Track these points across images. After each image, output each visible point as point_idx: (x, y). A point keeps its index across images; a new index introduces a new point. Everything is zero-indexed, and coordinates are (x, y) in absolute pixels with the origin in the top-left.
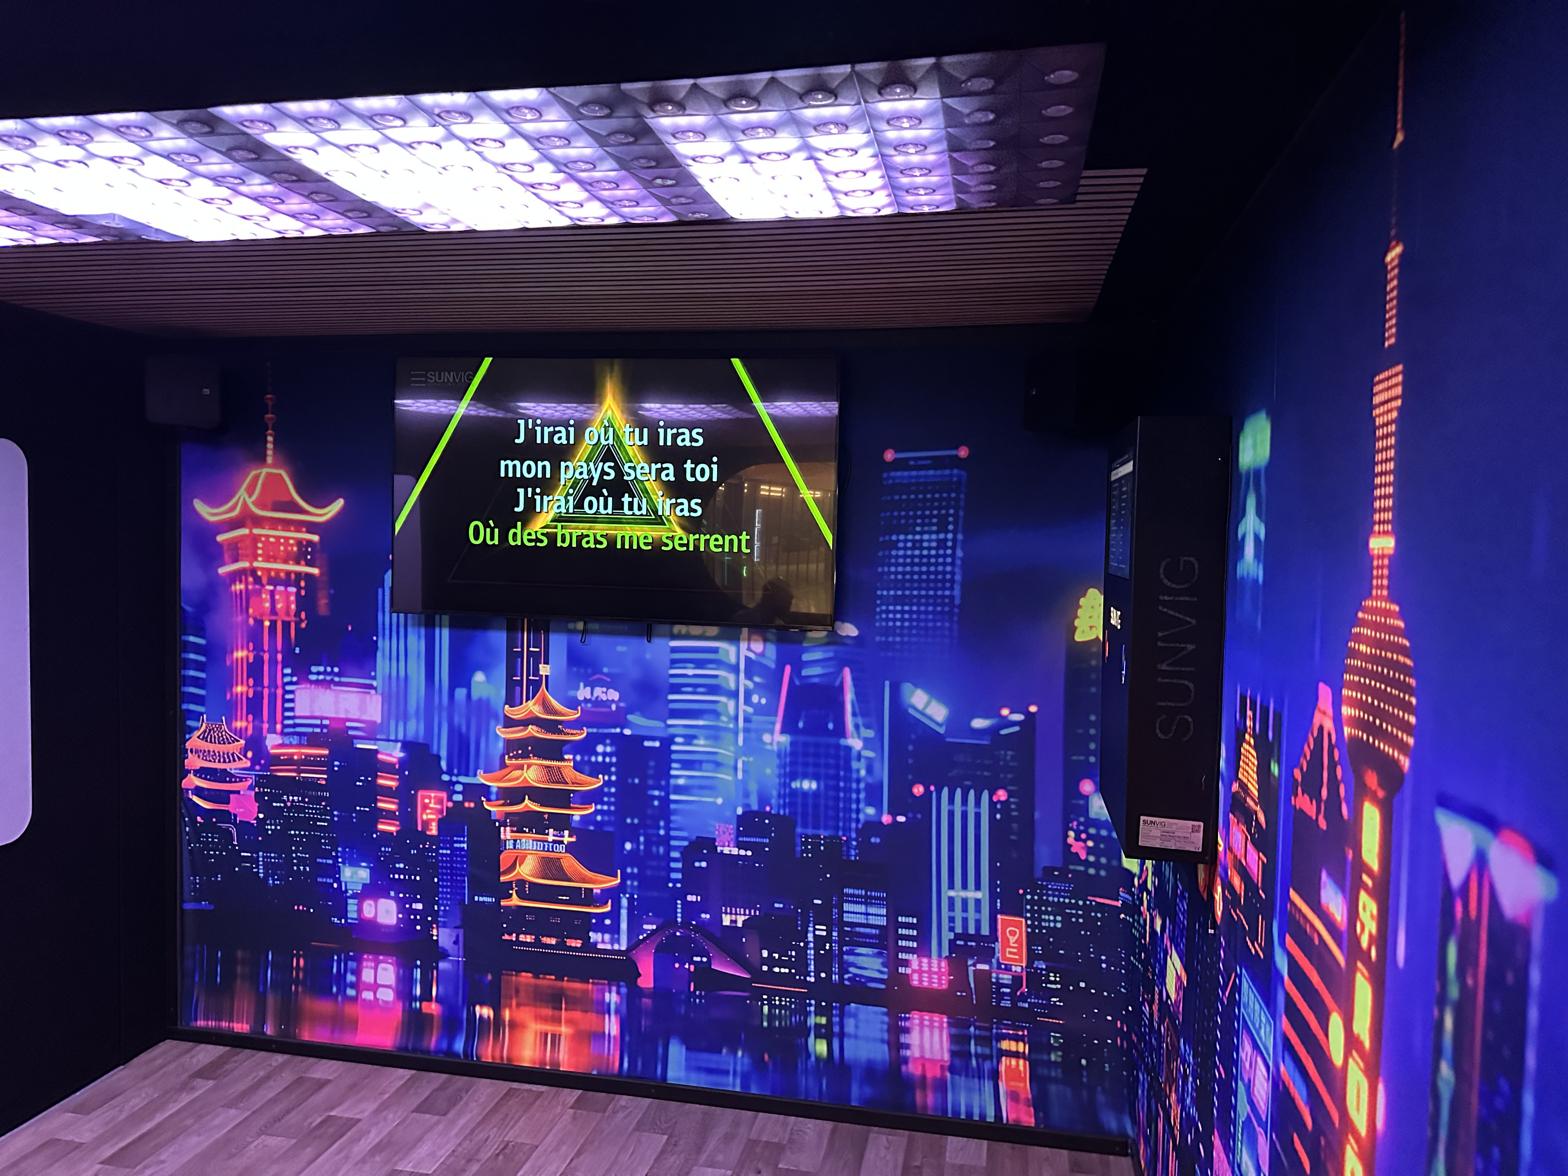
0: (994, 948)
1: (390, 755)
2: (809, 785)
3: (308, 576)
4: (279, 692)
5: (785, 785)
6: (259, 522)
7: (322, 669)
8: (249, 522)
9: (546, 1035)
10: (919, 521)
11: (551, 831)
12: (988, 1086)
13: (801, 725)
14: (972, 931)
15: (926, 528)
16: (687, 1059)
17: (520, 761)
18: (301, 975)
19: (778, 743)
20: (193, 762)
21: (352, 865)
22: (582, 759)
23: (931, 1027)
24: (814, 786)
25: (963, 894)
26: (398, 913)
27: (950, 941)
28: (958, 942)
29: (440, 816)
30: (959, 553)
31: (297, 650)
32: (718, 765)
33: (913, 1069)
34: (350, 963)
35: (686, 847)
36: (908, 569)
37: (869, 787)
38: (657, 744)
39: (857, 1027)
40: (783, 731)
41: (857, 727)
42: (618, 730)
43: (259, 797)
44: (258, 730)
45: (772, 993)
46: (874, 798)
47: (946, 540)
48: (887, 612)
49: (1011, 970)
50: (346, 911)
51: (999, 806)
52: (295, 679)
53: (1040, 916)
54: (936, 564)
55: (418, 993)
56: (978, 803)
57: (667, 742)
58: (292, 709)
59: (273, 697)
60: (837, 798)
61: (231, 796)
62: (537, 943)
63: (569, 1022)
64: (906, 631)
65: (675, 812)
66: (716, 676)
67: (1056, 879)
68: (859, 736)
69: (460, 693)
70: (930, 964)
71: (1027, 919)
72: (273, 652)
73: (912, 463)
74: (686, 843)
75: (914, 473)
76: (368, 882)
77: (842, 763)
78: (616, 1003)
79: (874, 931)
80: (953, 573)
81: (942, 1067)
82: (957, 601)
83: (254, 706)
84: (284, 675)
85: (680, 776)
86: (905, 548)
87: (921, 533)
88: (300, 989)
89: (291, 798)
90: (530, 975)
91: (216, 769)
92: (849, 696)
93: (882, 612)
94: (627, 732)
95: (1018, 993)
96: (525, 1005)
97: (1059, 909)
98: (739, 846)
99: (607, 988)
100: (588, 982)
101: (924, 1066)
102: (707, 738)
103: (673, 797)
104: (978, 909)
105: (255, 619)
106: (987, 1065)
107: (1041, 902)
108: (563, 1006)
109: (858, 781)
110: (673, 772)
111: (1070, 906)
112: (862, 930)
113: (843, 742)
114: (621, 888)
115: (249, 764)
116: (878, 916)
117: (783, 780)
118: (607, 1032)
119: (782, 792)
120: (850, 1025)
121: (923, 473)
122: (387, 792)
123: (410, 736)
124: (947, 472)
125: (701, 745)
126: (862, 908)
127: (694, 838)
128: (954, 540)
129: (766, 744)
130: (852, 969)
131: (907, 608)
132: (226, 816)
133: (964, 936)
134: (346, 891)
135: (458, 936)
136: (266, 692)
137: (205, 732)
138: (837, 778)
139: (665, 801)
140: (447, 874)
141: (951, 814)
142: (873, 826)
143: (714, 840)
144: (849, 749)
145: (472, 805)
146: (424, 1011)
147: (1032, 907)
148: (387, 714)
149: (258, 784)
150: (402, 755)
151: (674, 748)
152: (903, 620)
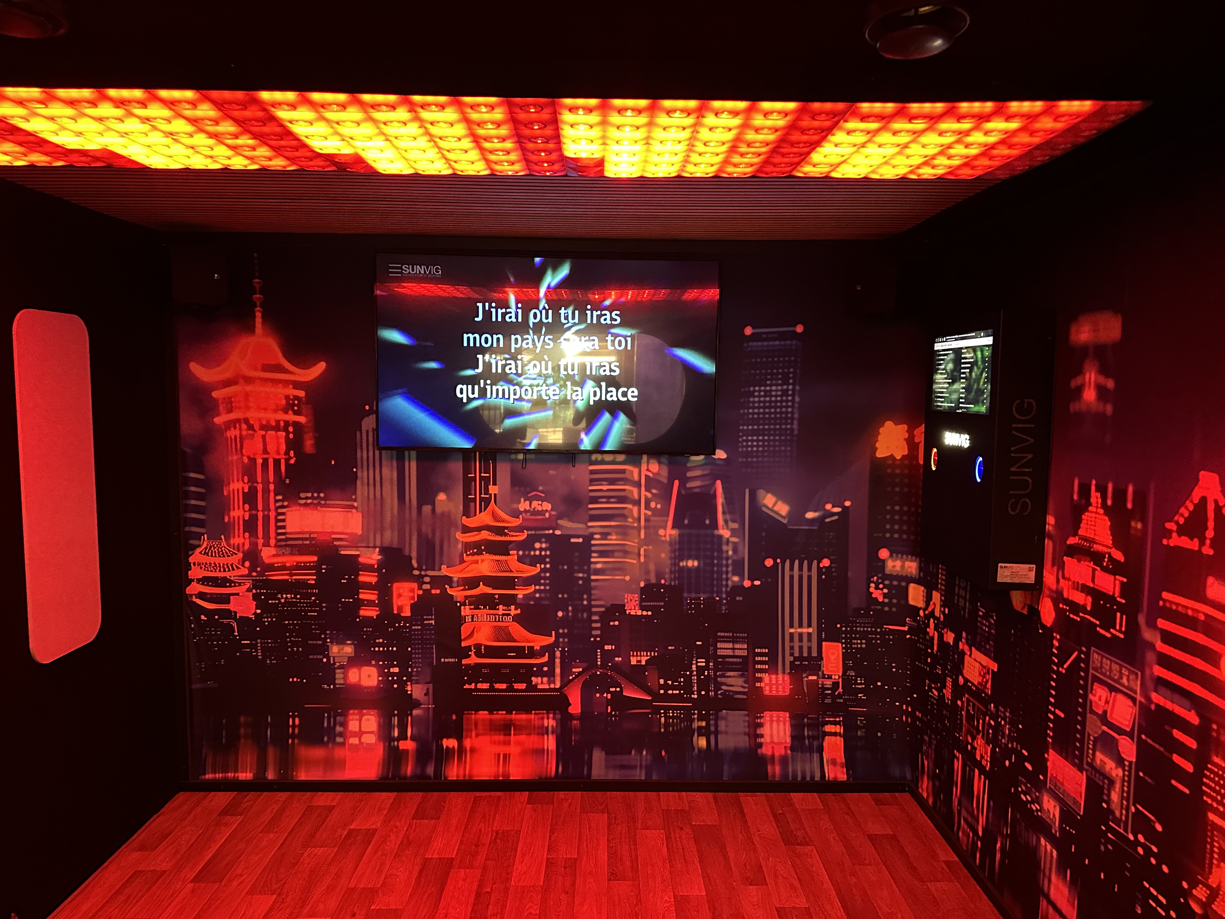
0: (820, 665)
1: (370, 558)
2: (692, 563)
3: (296, 424)
4: (272, 514)
5: (675, 564)
6: (249, 380)
7: (309, 495)
8: (241, 381)
9: (499, 755)
10: (769, 377)
11: (501, 607)
12: (816, 756)
13: (686, 522)
14: (805, 654)
15: (774, 382)
16: (606, 760)
17: (476, 557)
18: (297, 731)
19: (670, 535)
20: (195, 573)
21: (338, 643)
22: (524, 554)
23: (778, 721)
24: (696, 563)
25: (799, 630)
26: (379, 676)
27: (790, 662)
28: (796, 663)
29: (412, 602)
30: (797, 399)
31: (287, 481)
32: (626, 553)
33: (765, 751)
34: (338, 718)
35: (603, 612)
36: (761, 410)
37: (735, 563)
38: (581, 540)
39: (727, 726)
40: (673, 527)
41: (726, 521)
42: (551, 532)
43: (256, 597)
44: (254, 545)
45: (666, 709)
46: (738, 569)
47: (788, 390)
48: (747, 441)
49: (831, 678)
50: (335, 679)
51: (824, 570)
52: (286, 503)
53: (851, 641)
54: (781, 407)
55: (396, 734)
56: (810, 569)
57: (589, 538)
58: (284, 527)
59: (266, 519)
60: (712, 572)
61: (231, 597)
62: (492, 689)
63: (518, 743)
64: (760, 454)
65: (596, 588)
66: (624, 490)
67: (862, 616)
68: (727, 528)
69: (427, 509)
70: (777, 678)
71: (842, 643)
72: (266, 483)
73: (764, 336)
74: (603, 609)
75: (765, 343)
76: (353, 655)
77: (715, 547)
78: (552, 726)
79: (738, 660)
80: (792, 413)
81: (785, 747)
82: (796, 432)
83: (250, 526)
84: (277, 501)
85: (597, 561)
86: (759, 396)
87: (771, 385)
88: (296, 741)
89: (284, 596)
90: (486, 712)
91: (217, 577)
92: (720, 500)
93: (744, 441)
94: (558, 532)
95: (836, 693)
96: (482, 735)
97: (863, 635)
98: (643, 608)
99: (545, 716)
100: (531, 714)
101: (773, 748)
102: (617, 534)
103: (593, 577)
104: (809, 640)
105: (249, 458)
106: (815, 743)
107: (852, 632)
108: (512, 732)
109: (727, 559)
110: (593, 560)
111: (871, 633)
112: (730, 660)
113: (716, 532)
114: (556, 644)
115: (247, 572)
116: (741, 649)
117: (673, 561)
118: (546, 748)
119: (673, 569)
120: (722, 725)
121: (771, 343)
122: (368, 586)
123: (386, 544)
124: (788, 342)
125: (613, 539)
126: (730, 645)
127: (609, 605)
128: (794, 390)
129: (661, 536)
130: (724, 687)
131: (761, 438)
132: (228, 614)
133: (801, 658)
134: (334, 663)
135: (428, 689)
136: (260, 515)
137: (206, 548)
138: (713, 558)
139: (587, 580)
140: (418, 644)
141: (792, 577)
142: (738, 589)
143: (624, 606)
144: (720, 537)
145: (438, 591)
146: (401, 748)
147: (846, 636)
148: (366, 527)
149: (255, 587)
150: (380, 557)
151: (593, 542)
152: (758, 446)
